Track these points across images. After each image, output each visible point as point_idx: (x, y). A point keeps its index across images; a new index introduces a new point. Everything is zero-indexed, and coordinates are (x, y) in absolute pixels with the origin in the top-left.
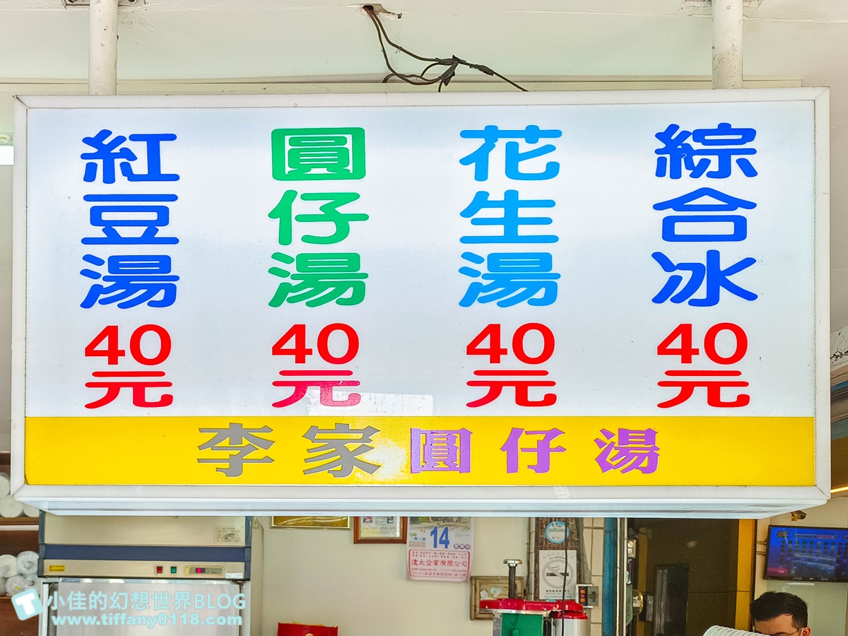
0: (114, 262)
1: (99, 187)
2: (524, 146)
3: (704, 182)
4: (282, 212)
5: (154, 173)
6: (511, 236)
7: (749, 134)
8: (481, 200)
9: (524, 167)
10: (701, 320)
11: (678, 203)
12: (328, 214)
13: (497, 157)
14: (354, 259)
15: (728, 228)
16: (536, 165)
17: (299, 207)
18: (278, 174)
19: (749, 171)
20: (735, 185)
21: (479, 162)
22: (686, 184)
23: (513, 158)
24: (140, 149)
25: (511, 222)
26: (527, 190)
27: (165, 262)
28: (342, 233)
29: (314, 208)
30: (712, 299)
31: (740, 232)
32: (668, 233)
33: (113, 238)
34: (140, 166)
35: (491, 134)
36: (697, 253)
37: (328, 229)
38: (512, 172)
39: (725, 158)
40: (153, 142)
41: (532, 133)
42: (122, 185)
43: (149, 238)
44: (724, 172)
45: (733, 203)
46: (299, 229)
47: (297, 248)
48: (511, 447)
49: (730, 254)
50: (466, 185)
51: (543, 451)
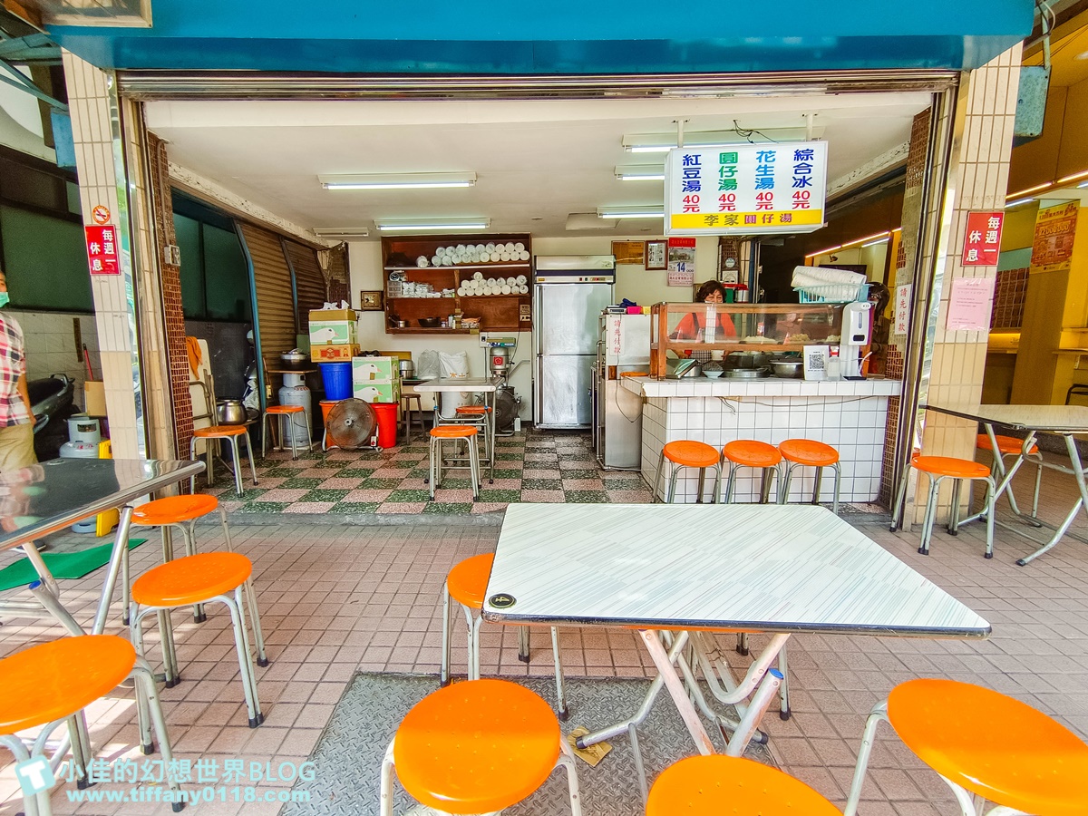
0: (689, 182)
1: (686, 167)
2: (769, 155)
3: (803, 161)
4: (721, 171)
5: (697, 163)
6: (765, 174)
7: (812, 151)
8: (760, 167)
9: (768, 159)
10: (801, 190)
11: (798, 166)
12: (730, 171)
13: (763, 158)
14: (735, 180)
15: (807, 171)
16: (771, 159)
17: (725, 169)
18: (721, 163)
19: (812, 159)
20: (808, 162)
21: (760, 158)
22: (800, 162)
23: (766, 157)
24: (694, 158)
25: (765, 171)
26: (769, 164)
27: (698, 182)
28: (733, 175)
29: (727, 169)
30: (804, 186)
31: (810, 172)
32: (796, 173)
33: (688, 177)
34: (694, 162)
35: (762, 153)
36: (801, 177)
37: (730, 174)
38: (766, 161)
39: (807, 156)
40: (697, 157)
41: (770, 152)
42: (690, 166)
43: (695, 177)
44: (807, 159)
45: (809, 166)
46: (724, 174)
47: (724, 178)
48: (764, 218)
49: (807, 176)
50: (758, 164)
51: (770, 219)
